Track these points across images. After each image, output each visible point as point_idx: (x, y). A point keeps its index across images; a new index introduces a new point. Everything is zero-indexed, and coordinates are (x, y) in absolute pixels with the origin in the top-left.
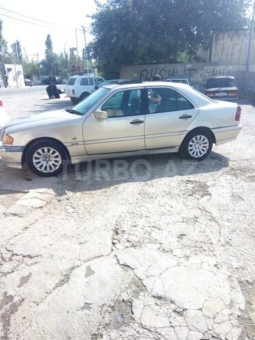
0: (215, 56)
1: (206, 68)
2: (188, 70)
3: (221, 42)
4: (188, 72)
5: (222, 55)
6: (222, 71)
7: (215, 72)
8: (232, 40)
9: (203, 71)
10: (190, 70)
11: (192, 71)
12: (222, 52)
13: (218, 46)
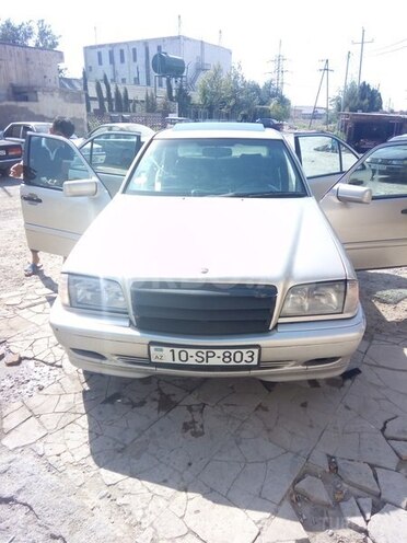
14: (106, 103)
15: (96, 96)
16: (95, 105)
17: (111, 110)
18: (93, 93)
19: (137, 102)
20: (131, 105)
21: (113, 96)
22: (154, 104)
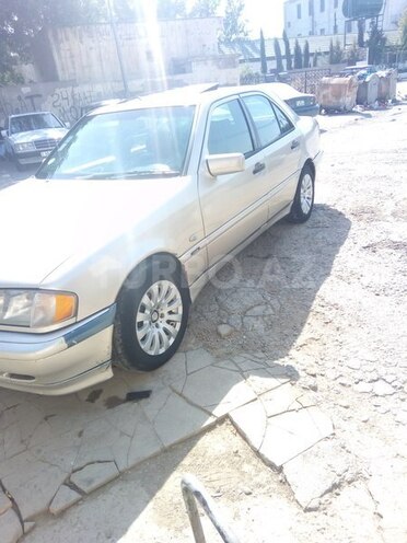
0: (63, 69)
1: (58, 91)
2: (27, 97)
3: (65, 46)
4: (29, 100)
5: (74, 68)
6: (87, 94)
7: (77, 97)
8: (81, 42)
9: (56, 96)
10: (30, 97)
11: (35, 100)
12: (73, 63)
13: (62, 53)
14: (284, 62)
15: (273, 54)
16: (272, 65)
17: (289, 67)
18: (270, 52)
19: (319, 54)
20: (311, 60)
21: (292, 52)
22: (340, 54)
